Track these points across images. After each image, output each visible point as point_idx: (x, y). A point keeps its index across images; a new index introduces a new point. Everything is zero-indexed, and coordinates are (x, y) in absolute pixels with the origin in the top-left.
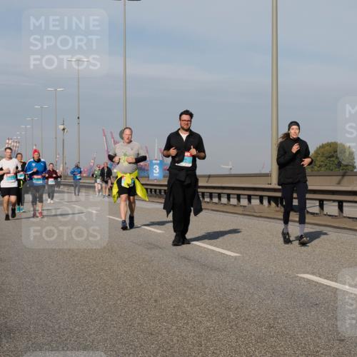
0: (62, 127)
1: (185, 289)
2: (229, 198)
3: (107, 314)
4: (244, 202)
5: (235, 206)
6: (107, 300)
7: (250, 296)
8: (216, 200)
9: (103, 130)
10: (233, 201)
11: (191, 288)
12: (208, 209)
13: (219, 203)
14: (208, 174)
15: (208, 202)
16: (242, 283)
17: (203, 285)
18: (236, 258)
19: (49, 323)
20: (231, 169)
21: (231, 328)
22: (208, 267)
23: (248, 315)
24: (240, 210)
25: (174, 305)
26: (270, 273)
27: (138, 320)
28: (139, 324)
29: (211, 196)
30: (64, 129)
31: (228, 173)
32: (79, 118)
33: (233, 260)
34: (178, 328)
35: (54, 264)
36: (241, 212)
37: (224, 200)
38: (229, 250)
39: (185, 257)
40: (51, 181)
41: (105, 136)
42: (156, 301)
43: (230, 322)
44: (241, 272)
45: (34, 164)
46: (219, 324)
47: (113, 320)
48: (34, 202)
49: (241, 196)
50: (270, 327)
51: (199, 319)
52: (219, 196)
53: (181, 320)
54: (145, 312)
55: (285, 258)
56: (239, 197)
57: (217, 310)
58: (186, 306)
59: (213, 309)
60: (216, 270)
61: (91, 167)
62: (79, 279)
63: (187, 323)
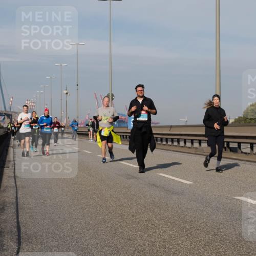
0: (65, 92)
1: (154, 207)
2: (185, 142)
3: (98, 226)
4: (196, 145)
5: (189, 148)
6: (98, 215)
7: (200, 212)
8: (175, 144)
9: (95, 94)
10: (189, 144)
11: (158, 206)
12: (170, 150)
13: (178, 145)
14: (171, 125)
15: (170, 145)
16: (195, 203)
17: (167, 205)
18: (190, 185)
19: (56, 232)
20: (186, 121)
21: (187, 235)
22: (170, 192)
23: (199, 226)
24: (193, 151)
25: (146, 219)
26: (215, 196)
27: (120, 230)
28: (121, 232)
29: (172, 141)
30: (67, 93)
31: (184, 124)
32: (77, 85)
33: (188, 187)
34: (149, 236)
35: (60, 190)
36: (194, 153)
37: (182, 144)
38: (185, 179)
39: (154, 185)
40: (56, 130)
41: (96, 98)
42: (133, 216)
43: (186, 231)
44: (194, 195)
45: (45, 118)
46: (178, 233)
47: (102, 230)
48: (43, 145)
49: (194, 141)
50: (215, 235)
51: (164, 229)
52: (178, 141)
53: (151, 230)
54: (125, 224)
55: (225, 185)
56: (192, 142)
57: (177, 222)
58: (154, 219)
59: (174, 222)
60: (176, 194)
61: (86, 120)
62: (78, 200)
63: (156, 232)
